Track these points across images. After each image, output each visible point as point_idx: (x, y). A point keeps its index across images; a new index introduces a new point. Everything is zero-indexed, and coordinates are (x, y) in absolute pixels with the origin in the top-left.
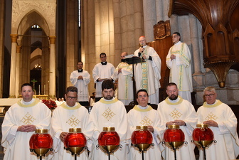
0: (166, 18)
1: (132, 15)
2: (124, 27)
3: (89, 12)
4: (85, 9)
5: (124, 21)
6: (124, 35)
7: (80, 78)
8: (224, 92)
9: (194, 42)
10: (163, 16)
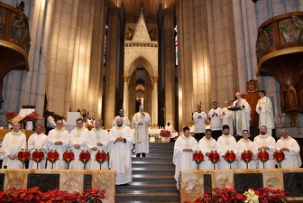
0: (255, 78)
1: (225, 65)
2: (219, 73)
3: (186, 57)
4: (182, 53)
5: (218, 69)
6: (219, 80)
7: (200, 117)
8: (294, 129)
9: (275, 95)
10: (252, 75)
